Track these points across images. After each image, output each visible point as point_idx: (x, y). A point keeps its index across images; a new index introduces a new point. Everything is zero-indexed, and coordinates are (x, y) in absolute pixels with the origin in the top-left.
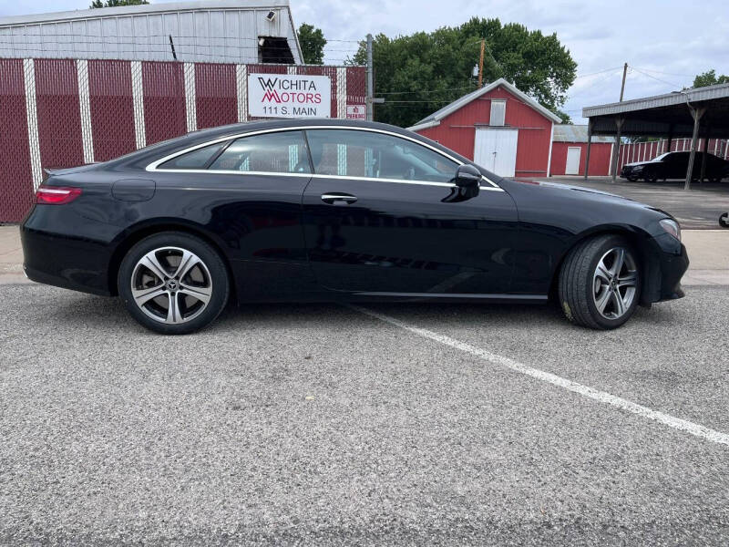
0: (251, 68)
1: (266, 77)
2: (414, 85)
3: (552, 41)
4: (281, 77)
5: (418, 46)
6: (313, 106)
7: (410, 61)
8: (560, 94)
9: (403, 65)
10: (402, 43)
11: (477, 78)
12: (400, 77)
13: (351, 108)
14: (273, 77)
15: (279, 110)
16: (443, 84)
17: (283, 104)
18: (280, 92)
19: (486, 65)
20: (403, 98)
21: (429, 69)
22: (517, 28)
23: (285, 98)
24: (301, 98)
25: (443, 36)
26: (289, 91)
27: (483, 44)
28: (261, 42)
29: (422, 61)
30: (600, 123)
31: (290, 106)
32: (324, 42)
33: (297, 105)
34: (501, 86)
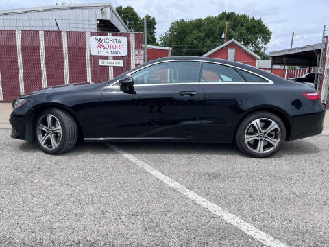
0: (92, 34)
1: (99, 37)
2: (195, 42)
3: (260, 22)
4: (105, 37)
5: (198, 24)
6: (120, 50)
7: (194, 32)
8: (263, 46)
9: (191, 33)
10: (191, 23)
11: (224, 39)
12: (189, 38)
13: (137, 51)
14: (102, 37)
15: (105, 52)
16: (209, 42)
17: (106, 50)
18: (105, 44)
19: (228, 33)
20: (190, 48)
21: (202, 35)
22: (244, 16)
23: (107, 47)
24: (114, 47)
25: (210, 20)
26: (109, 44)
27: (227, 24)
28: (98, 22)
29: (200, 31)
30: (277, 59)
31: (109, 50)
32: (155, 23)
33: (113, 50)
34: (233, 42)
